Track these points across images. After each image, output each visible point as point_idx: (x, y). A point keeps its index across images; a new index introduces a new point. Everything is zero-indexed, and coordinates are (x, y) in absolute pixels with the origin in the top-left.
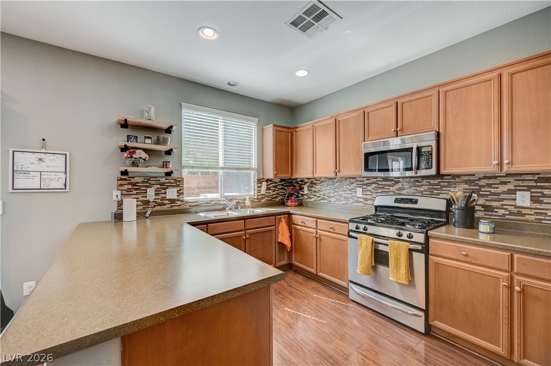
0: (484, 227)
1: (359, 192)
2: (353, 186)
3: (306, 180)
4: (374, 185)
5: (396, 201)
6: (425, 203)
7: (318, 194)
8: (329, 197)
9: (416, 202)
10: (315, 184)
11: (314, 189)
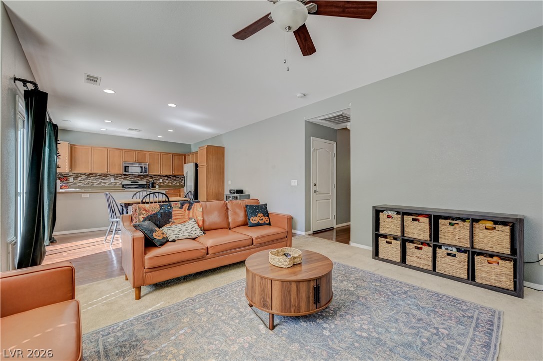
0: (157, 187)
1: (112, 180)
2: (108, 178)
3: (72, 174)
4: (120, 177)
5: (131, 182)
6: (140, 183)
7: (83, 182)
8: (94, 183)
9: (138, 182)
10: (81, 176)
11: (79, 179)
